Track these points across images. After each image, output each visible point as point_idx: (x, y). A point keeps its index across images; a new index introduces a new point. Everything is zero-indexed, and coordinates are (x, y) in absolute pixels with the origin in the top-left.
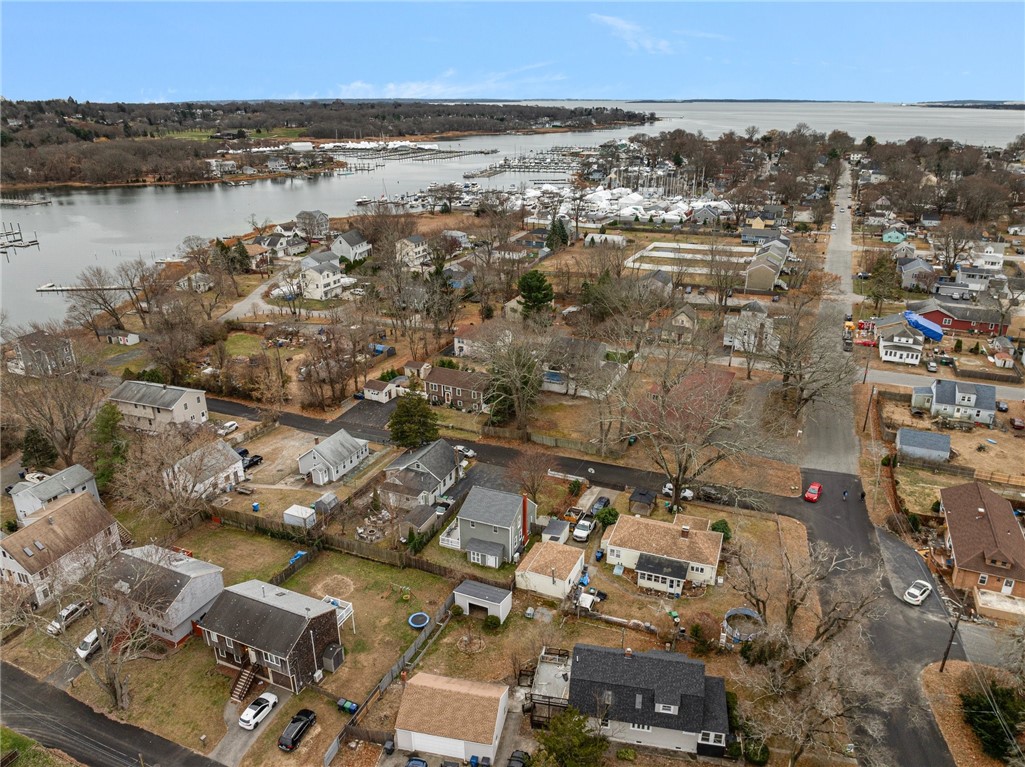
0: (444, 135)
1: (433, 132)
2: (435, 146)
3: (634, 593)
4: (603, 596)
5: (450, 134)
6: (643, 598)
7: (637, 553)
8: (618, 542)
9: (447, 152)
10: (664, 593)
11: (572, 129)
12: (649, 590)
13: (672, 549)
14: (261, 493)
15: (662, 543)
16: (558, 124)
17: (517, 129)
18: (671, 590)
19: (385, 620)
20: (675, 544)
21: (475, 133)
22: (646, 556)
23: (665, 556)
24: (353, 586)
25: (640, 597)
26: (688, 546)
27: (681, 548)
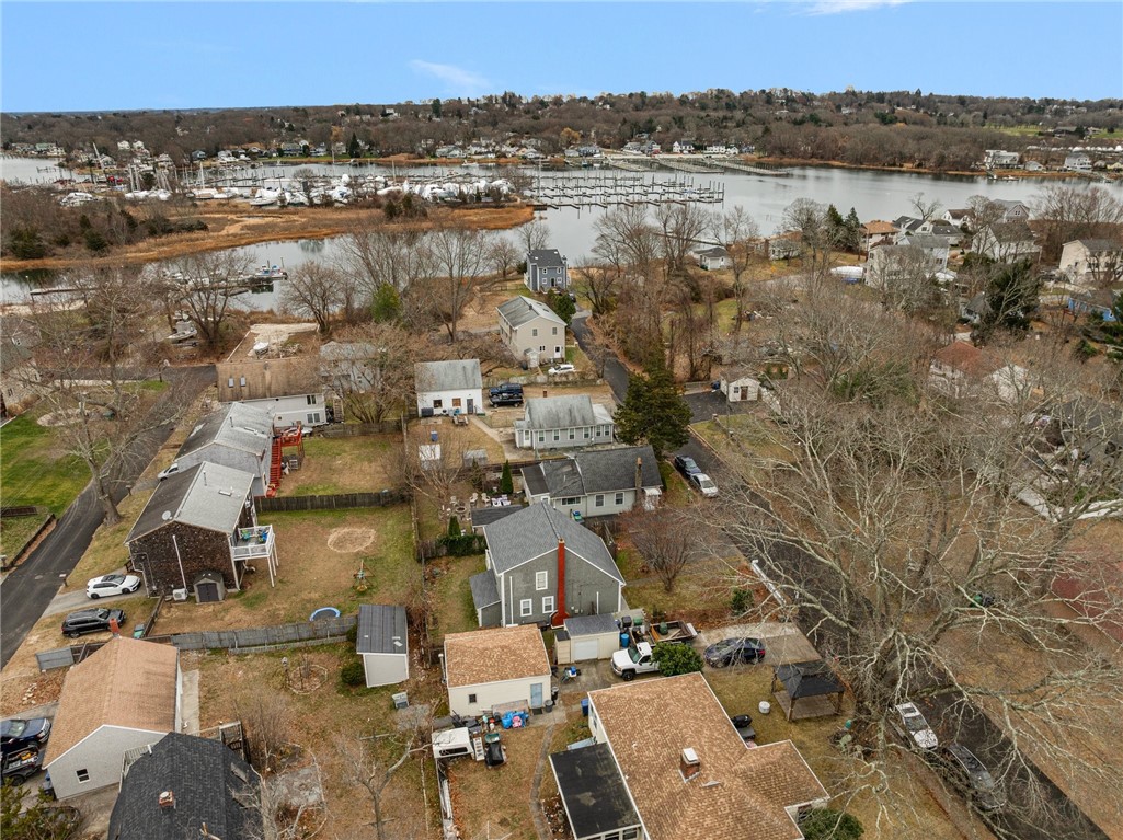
7: (603, 736)
13: (648, 775)
14: (469, 429)
15: (649, 753)
20: (661, 771)
22: (607, 751)
23: (624, 778)
24: (362, 548)
25: (533, 808)
26: (672, 794)
27: (660, 787)
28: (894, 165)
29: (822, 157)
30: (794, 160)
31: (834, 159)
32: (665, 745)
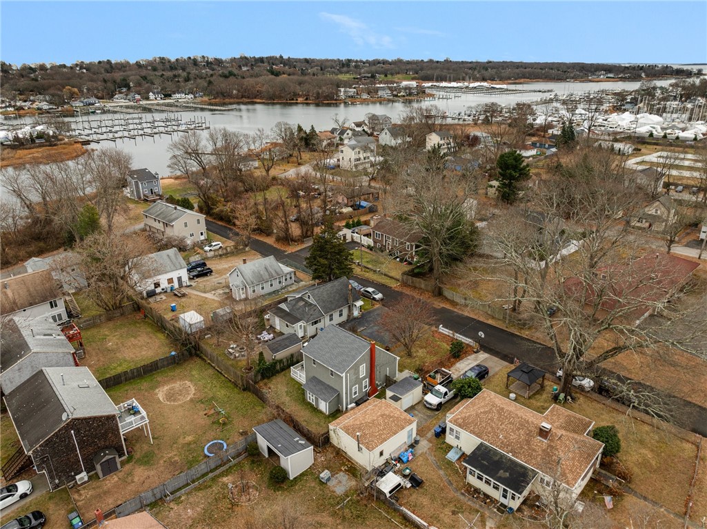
0: (517, 81)
1: (510, 78)
2: (505, 86)
3: (457, 490)
4: (416, 483)
5: (522, 80)
6: (466, 500)
7: (478, 441)
8: (460, 421)
9: (513, 91)
10: (493, 501)
11: (623, 79)
12: (477, 491)
13: (522, 448)
14: (190, 297)
15: (513, 437)
16: (611, 75)
17: (575, 78)
18: (503, 500)
19: (189, 438)
20: (528, 442)
21: (541, 80)
22: (487, 447)
23: (510, 455)
24: (191, 396)
25: (462, 498)
26: (544, 451)
27: (534, 450)
28: (293, 100)
29: (248, 98)
30: (232, 100)
31: (255, 98)
32: (518, 429)
